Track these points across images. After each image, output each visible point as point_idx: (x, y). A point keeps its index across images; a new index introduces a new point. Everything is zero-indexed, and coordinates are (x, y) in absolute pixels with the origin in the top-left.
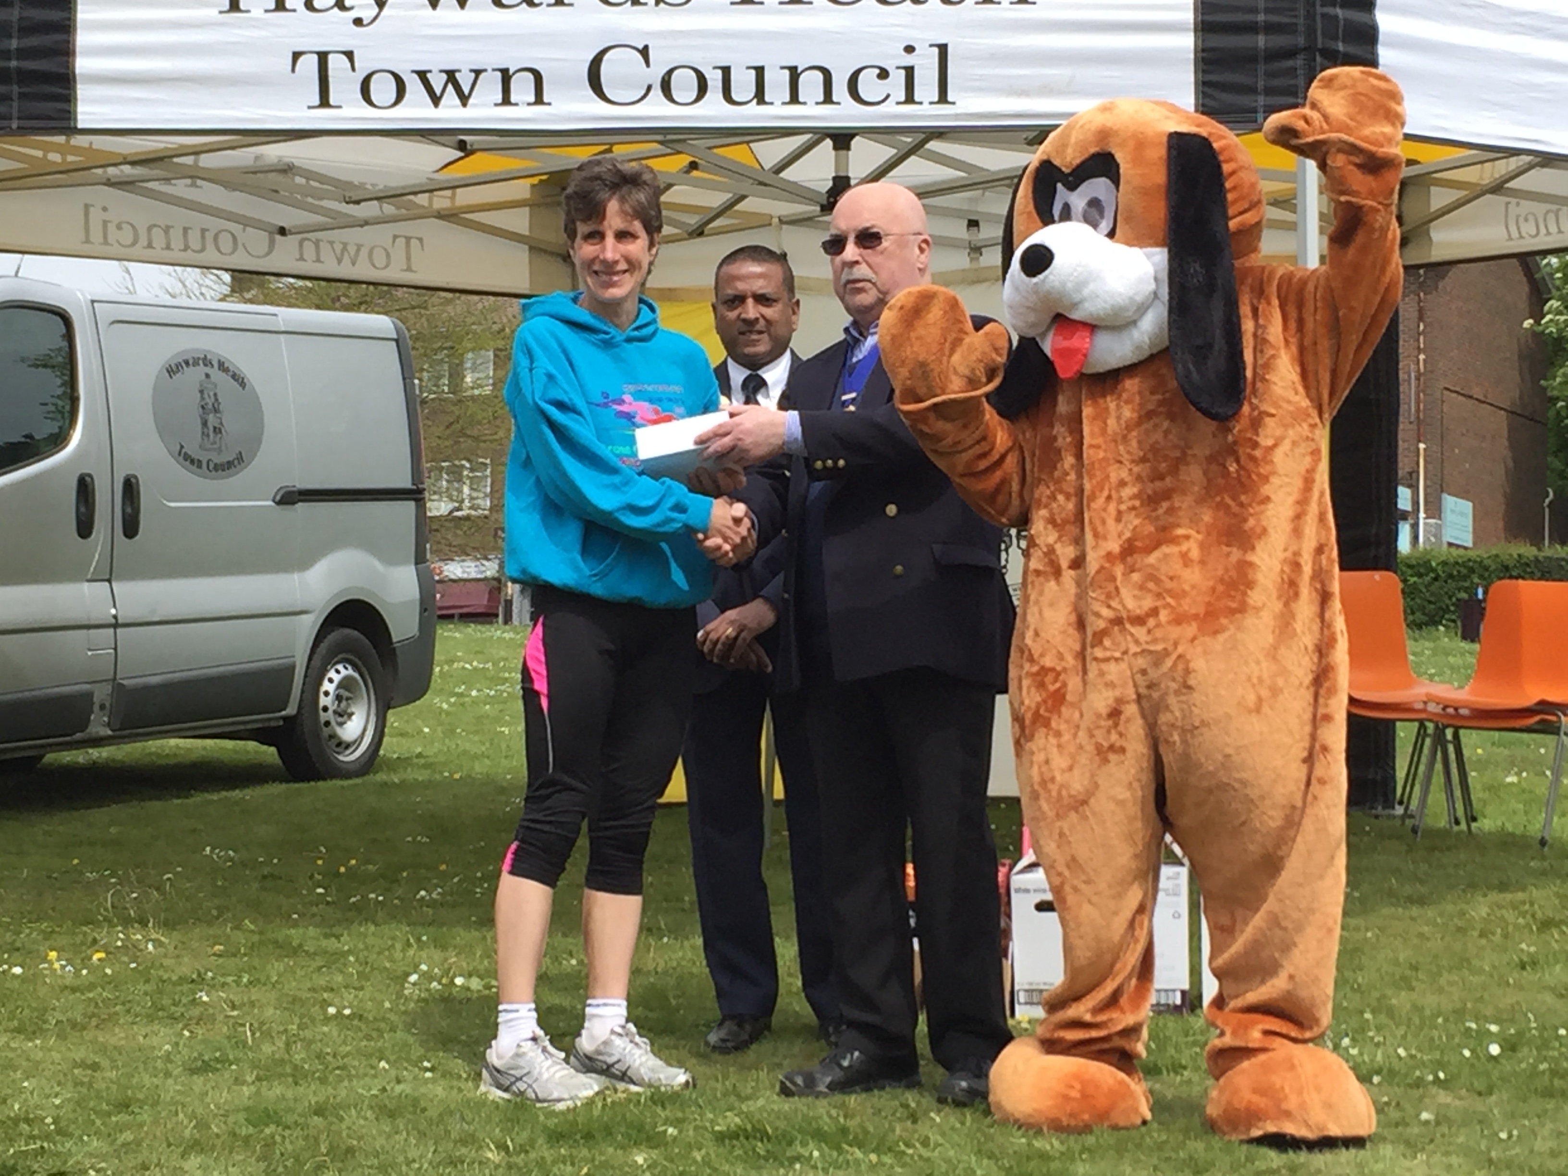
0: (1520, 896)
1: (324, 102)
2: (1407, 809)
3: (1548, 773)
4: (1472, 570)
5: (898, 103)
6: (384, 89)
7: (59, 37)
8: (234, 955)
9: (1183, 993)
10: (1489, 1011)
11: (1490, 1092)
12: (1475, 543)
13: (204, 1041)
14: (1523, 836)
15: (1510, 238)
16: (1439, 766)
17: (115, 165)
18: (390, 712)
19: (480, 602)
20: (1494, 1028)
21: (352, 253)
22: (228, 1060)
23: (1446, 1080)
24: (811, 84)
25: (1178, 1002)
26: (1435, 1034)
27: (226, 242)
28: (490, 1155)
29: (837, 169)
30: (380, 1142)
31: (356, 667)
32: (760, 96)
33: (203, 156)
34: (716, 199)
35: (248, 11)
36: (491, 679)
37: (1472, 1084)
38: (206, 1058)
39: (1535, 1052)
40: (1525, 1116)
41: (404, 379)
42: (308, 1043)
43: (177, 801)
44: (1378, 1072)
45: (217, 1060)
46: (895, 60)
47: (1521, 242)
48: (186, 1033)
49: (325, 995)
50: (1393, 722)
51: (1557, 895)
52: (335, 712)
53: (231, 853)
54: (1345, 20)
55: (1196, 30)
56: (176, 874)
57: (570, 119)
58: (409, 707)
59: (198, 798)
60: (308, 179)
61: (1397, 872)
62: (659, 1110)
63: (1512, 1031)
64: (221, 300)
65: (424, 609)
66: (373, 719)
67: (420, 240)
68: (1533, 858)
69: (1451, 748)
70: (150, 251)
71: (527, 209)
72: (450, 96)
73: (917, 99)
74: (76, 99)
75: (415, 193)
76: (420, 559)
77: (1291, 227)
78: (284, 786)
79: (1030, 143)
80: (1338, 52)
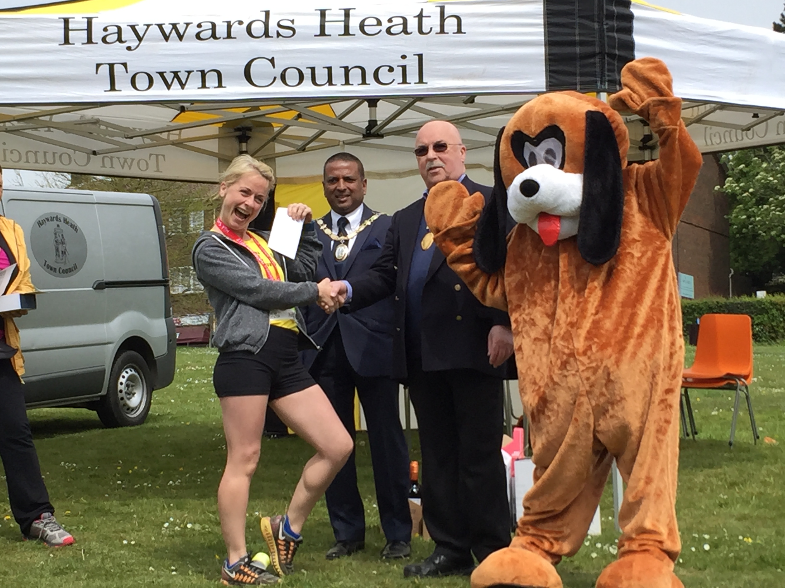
0: (719, 470)
1: (113, 88)
3: (733, 409)
4: (694, 310)
5: (399, 84)
6: (142, 82)
8: (76, 516)
10: (704, 528)
11: (705, 568)
12: (695, 297)
13: (60, 559)
14: (720, 441)
15: (707, 145)
17: (10, 121)
18: (154, 392)
19: (200, 336)
20: (707, 537)
21: (129, 164)
22: (72, 568)
23: (683, 563)
24: (355, 75)
27: (65, 158)
29: (370, 116)
31: (136, 370)
32: (330, 82)
33: (54, 116)
34: (310, 133)
35: (74, 44)
36: (205, 374)
37: (696, 565)
38: (62, 568)
39: (727, 548)
40: (723, 580)
41: (157, 225)
42: (113, 559)
43: (46, 439)
45: (67, 568)
46: (396, 62)
47: (713, 147)
48: (51, 555)
49: (122, 535)
51: (738, 470)
52: (126, 393)
53: (75, 465)
54: (618, 39)
55: (545, 45)
57: (235, 94)
58: (164, 389)
59: (57, 438)
60: (107, 127)
63: (716, 538)
64: (66, 188)
65: (169, 341)
66: (145, 396)
67: (164, 156)
68: (726, 452)
69: (684, 398)
70: (27, 164)
71: (217, 140)
72: (176, 85)
73: (408, 81)
75: (161, 132)
76: (167, 315)
78: (101, 430)
79: (466, 102)
80: (616, 55)
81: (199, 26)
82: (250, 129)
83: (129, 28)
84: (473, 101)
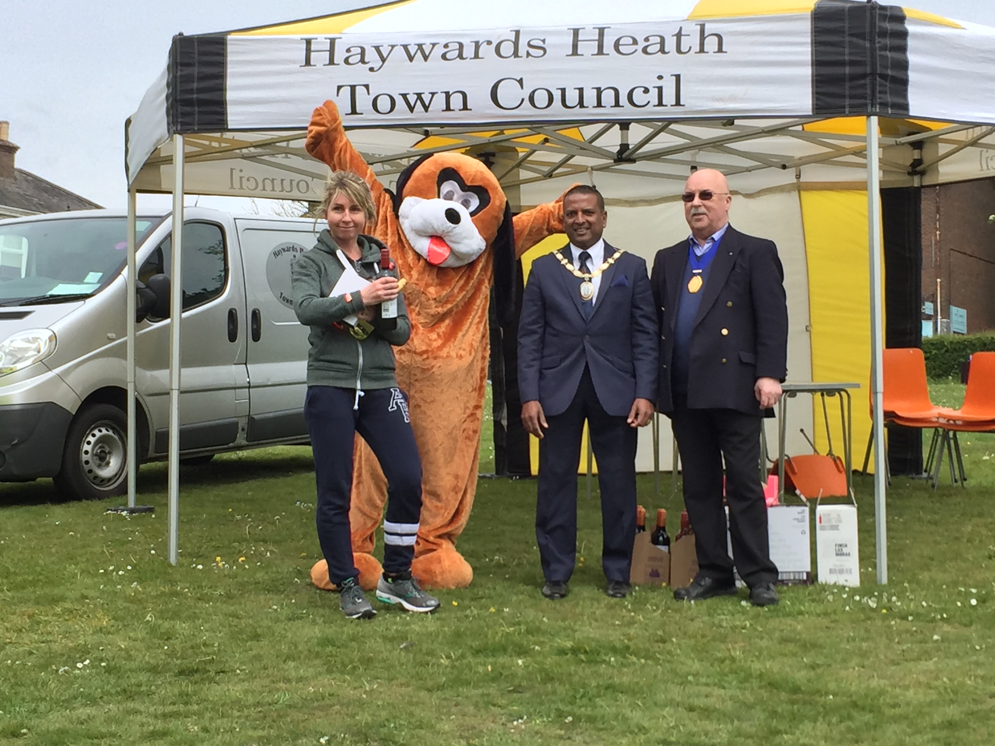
0: (989, 520)
1: (354, 111)
2: (929, 474)
4: (966, 347)
5: (654, 106)
6: (384, 104)
7: (218, 81)
8: (312, 558)
9: (808, 573)
10: (971, 582)
11: (971, 624)
12: (968, 332)
15: (982, 170)
16: (946, 451)
17: (246, 148)
20: (974, 591)
22: (308, 613)
23: (947, 618)
24: (608, 97)
25: (805, 578)
26: (942, 593)
27: (303, 185)
28: (442, 661)
29: (622, 140)
30: (385, 654)
32: (581, 104)
33: (291, 142)
34: (557, 158)
35: (315, 65)
37: (961, 620)
38: (297, 612)
40: (989, 637)
44: (911, 615)
45: (302, 613)
46: (652, 83)
47: (988, 171)
50: (921, 428)
53: (310, 505)
54: (891, 58)
55: (812, 65)
56: (282, 516)
57: (481, 117)
61: (922, 508)
62: (530, 637)
63: (984, 592)
64: (302, 216)
69: (952, 442)
70: (264, 192)
72: (419, 107)
73: (664, 103)
74: (227, 113)
75: (401, 159)
77: (864, 166)
79: (725, 125)
80: (888, 75)
81: (446, 46)
82: (493, 155)
83: (374, 49)
84: (733, 124)
